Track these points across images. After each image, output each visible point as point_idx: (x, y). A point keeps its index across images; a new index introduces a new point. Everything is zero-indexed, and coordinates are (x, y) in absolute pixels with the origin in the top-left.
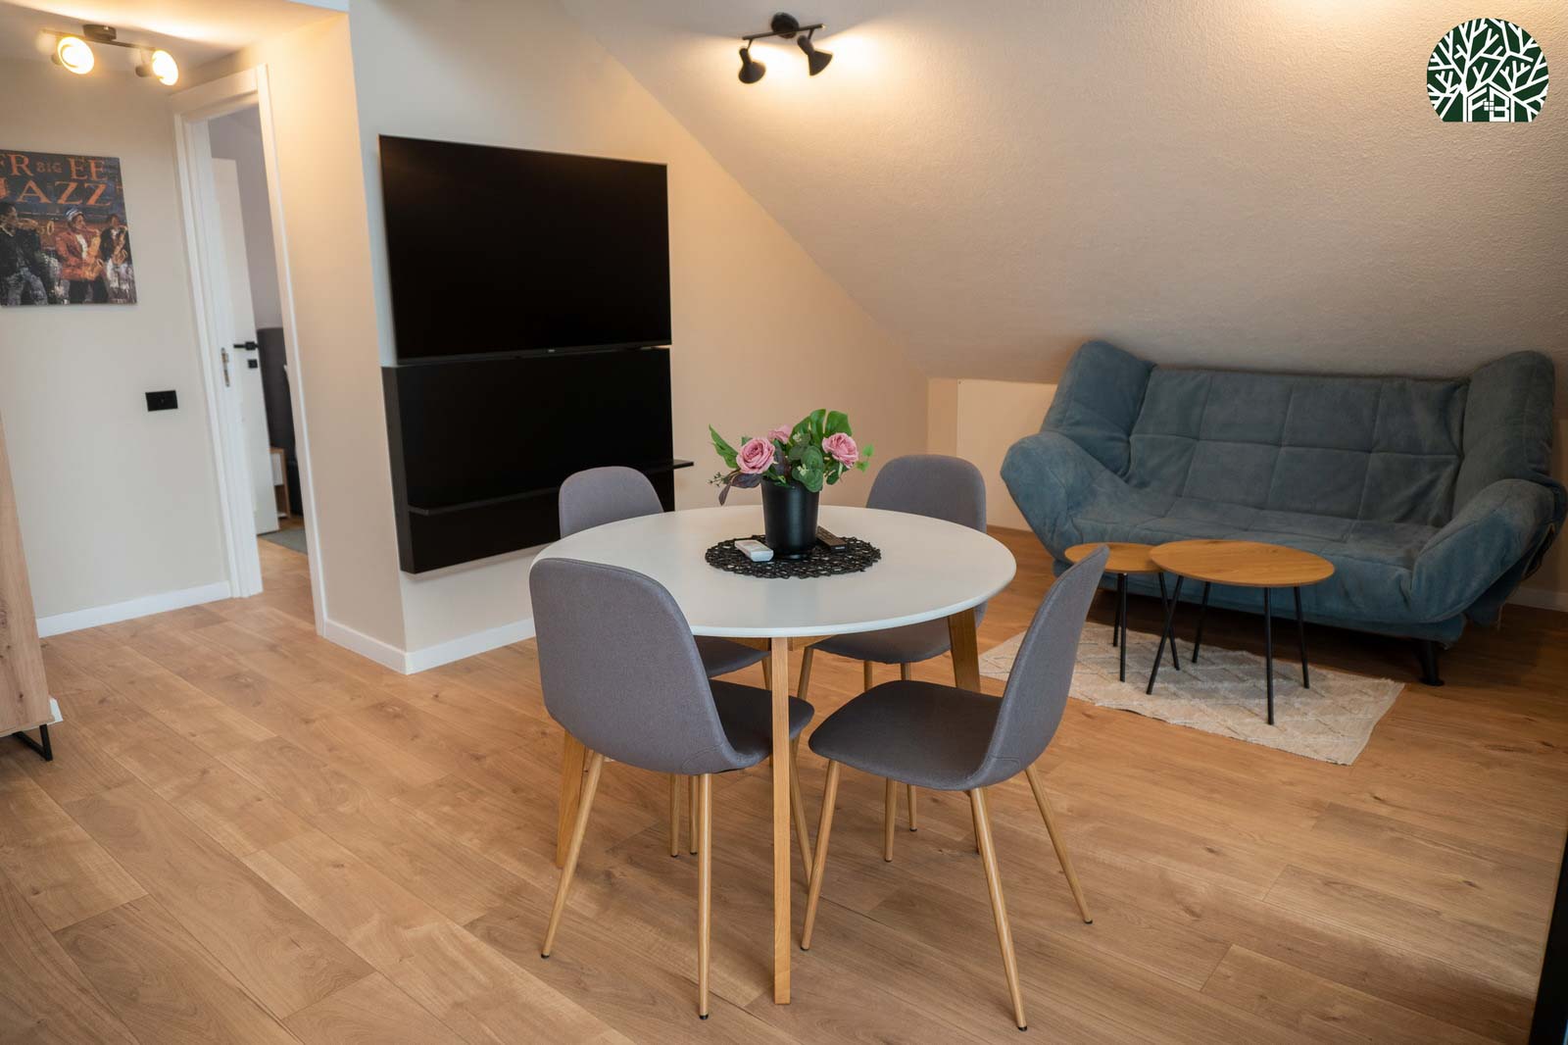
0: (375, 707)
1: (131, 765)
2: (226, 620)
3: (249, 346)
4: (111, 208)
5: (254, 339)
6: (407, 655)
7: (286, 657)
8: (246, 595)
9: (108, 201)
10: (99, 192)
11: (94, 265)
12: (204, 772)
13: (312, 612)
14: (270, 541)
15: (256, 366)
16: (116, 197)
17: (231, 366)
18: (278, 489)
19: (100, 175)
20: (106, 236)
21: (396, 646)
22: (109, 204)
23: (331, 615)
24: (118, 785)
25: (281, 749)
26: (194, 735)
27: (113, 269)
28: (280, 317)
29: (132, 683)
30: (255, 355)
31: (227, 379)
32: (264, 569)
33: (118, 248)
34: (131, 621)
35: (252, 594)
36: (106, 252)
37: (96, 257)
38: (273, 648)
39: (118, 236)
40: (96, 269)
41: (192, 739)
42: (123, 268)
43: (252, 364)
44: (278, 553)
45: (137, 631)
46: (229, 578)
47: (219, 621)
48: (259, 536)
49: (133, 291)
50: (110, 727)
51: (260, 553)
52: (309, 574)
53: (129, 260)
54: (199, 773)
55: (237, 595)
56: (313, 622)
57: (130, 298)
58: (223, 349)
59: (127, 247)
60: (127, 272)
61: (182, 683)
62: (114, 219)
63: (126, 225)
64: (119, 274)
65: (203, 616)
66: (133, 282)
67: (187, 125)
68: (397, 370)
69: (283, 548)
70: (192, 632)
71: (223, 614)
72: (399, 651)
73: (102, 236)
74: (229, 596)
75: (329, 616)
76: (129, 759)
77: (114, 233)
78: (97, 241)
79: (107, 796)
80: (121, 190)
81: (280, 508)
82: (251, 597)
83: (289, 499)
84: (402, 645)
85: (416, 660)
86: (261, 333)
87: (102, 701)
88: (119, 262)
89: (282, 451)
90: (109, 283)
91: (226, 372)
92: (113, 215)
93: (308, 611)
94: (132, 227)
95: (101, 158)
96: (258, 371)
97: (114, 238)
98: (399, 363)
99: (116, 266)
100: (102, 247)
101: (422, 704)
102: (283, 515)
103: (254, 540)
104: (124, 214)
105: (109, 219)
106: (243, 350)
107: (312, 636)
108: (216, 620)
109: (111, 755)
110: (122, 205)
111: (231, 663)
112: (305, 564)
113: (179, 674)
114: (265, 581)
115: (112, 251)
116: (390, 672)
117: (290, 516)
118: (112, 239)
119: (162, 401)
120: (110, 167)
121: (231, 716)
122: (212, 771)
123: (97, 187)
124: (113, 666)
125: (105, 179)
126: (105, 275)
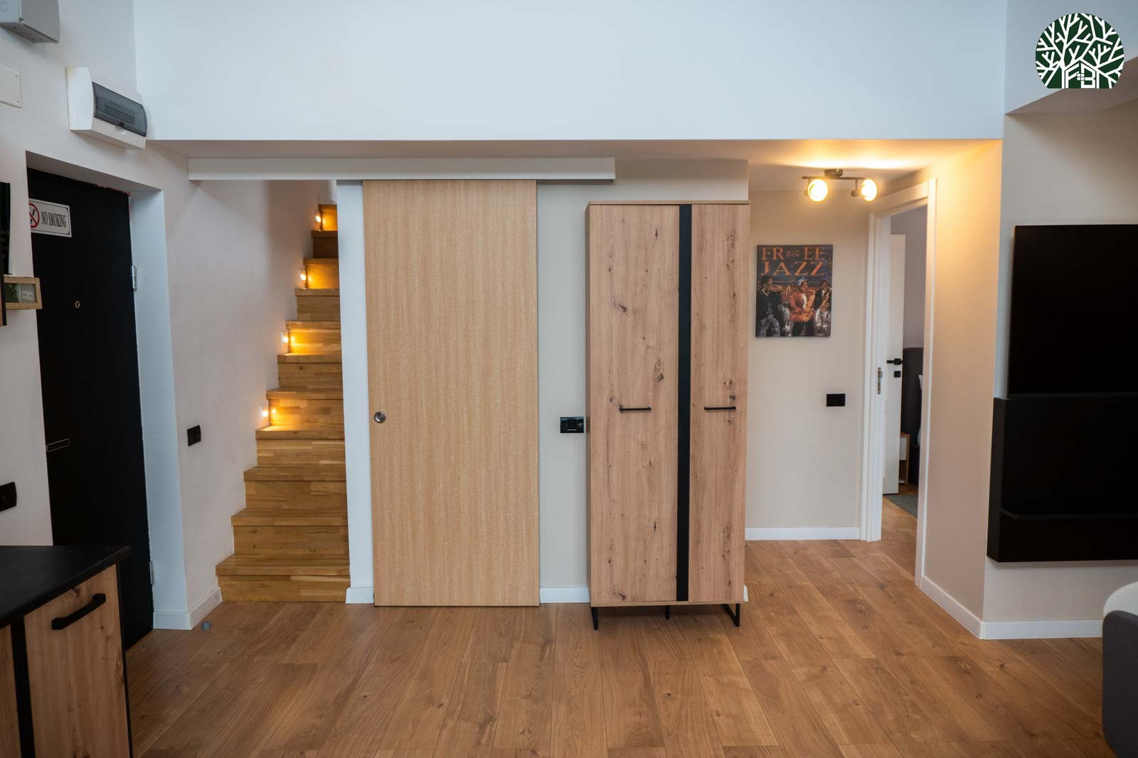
0: (951, 658)
1: (781, 647)
2: (854, 557)
3: (897, 362)
4: (824, 276)
5: (901, 357)
6: (982, 623)
7: (890, 597)
8: (869, 540)
9: (822, 272)
10: (818, 266)
11: (809, 312)
12: (825, 668)
13: (914, 566)
14: (893, 502)
15: (899, 376)
16: (828, 270)
17: (883, 381)
18: (902, 463)
19: (820, 256)
20: (818, 294)
21: (973, 612)
22: (823, 274)
23: (927, 573)
24: (773, 658)
25: (876, 669)
26: (822, 638)
27: (820, 315)
28: (922, 341)
29: (790, 587)
30: (900, 368)
31: (879, 390)
32: (884, 523)
33: (825, 302)
34: (795, 542)
35: (873, 540)
36: (817, 304)
37: (811, 307)
38: (882, 587)
39: (825, 294)
40: (810, 315)
41: (820, 640)
42: (825, 314)
43: (897, 374)
44: (895, 512)
45: (798, 549)
46: (859, 525)
47: (849, 555)
48: (884, 495)
49: (829, 328)
50: (773, 614)
51: (883, 509)
52: (915, 534)
53: (829, 309)
54: (821, 668)
55: (863, 539)
56: (913, 574)
57: (826, 333)
58: (879, 368)
59: (829, 301)
60: (827, 316)
61: (819, 596)
62: (824, 283)
63: (831, 286)
64: (822, 318)
65: (840, 549)
66: (830, 323)
67: (878, 221)
68: (1007, 402)
69: (899, 508)
70: (831, 559)
71: (853, 551)
72: (977, 618)
73: (816, 295)
74: (858, 538)
75: (925, 574)
76: (781, 641)
77: (824, 292)
78: (813, 297)
79: (764, 663)
80: (831, 265)
81: (901, 477)
82: (871, 542)
83: (909, 471)
84: (979, 611)
85: (989, 630)
86: (906, 352)
87: (772, 595)
88: (824, 310)
89: (909, 436)
90: (816, 323)
91: (879, 384)
92: (824, 281)
93: (911, 566)
94: (834, 289)
95: (822, 246)
96: (900, 379)
97: (823, 295)
98: (1008, 397)
99: (821, 313)
100: (815, 301)
101: (990, 669)
102: (903, 482)
103: (881, 496)
104: (831, 280)
105: (822, 284)
106: (893, 364)
107: (911, 585)
108: (848, 555)
109: (772, 635)
110: (830, 274)
111: (852, 589)
112: (914, 525)
113: (818, 589)
114: (883, 532)
115: (820, 302)
116: (966, 632)
117: (907, 484)
118: (821, 295)
119: (836, 400)
120: (828, 251)
121: (848, 632)
122: (829, 669)
123: (818, 264)
124: (781, 572)
125: (823, 259)
126: (814, 318)
